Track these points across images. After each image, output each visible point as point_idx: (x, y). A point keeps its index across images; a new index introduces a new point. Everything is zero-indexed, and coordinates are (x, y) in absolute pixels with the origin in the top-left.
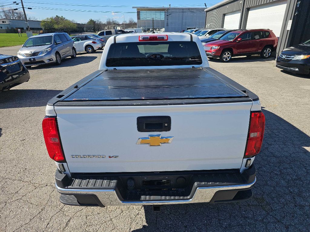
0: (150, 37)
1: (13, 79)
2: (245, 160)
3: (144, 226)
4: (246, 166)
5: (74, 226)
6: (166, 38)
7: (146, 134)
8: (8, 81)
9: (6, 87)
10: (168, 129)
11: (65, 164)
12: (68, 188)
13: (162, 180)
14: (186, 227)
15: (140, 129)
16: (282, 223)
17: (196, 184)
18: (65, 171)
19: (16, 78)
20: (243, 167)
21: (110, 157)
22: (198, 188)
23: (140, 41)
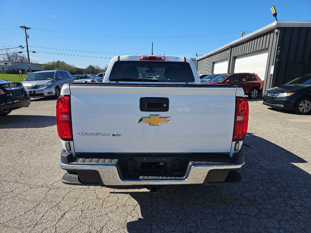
0: (150, 57)
1: (13, 103)
2: (234, 143)
3: (140, 219)
4: (235, 150)
5: (69, 218)
6: (163, 59)
7: (147, 114)
8: (9, 104)
9: (7, 109)
10: (166, 109)
11: (71, 142)
12: (72, 164)
13: (159, 163)
14: (181, 220)
15: (142, 109)
16: (274, 218)
17: (190, 163)
18: (70, 150)
19: (16, 103)
20: (233, 151)
21: (113, 135)
22: (192, 166)
23: (141, 60)
